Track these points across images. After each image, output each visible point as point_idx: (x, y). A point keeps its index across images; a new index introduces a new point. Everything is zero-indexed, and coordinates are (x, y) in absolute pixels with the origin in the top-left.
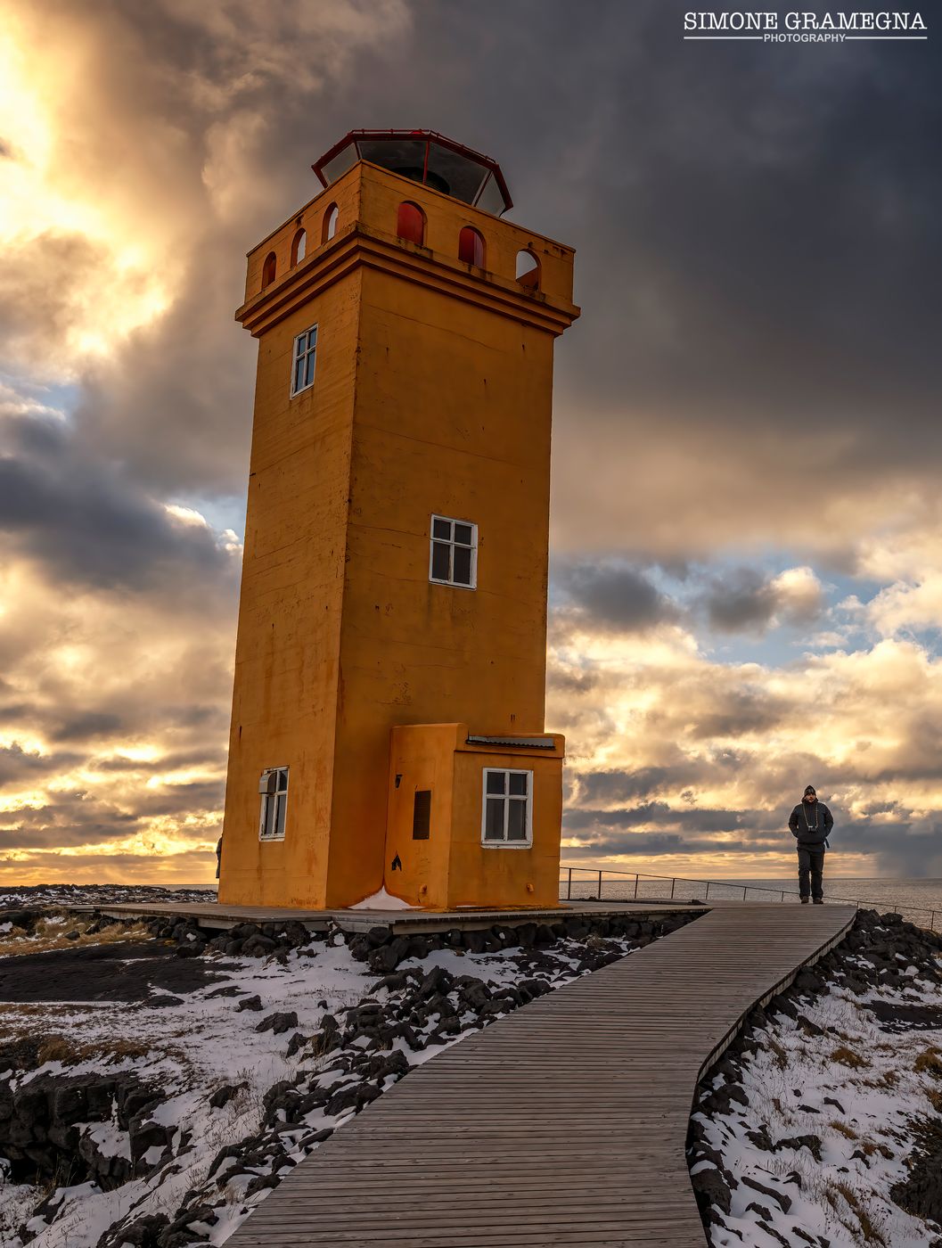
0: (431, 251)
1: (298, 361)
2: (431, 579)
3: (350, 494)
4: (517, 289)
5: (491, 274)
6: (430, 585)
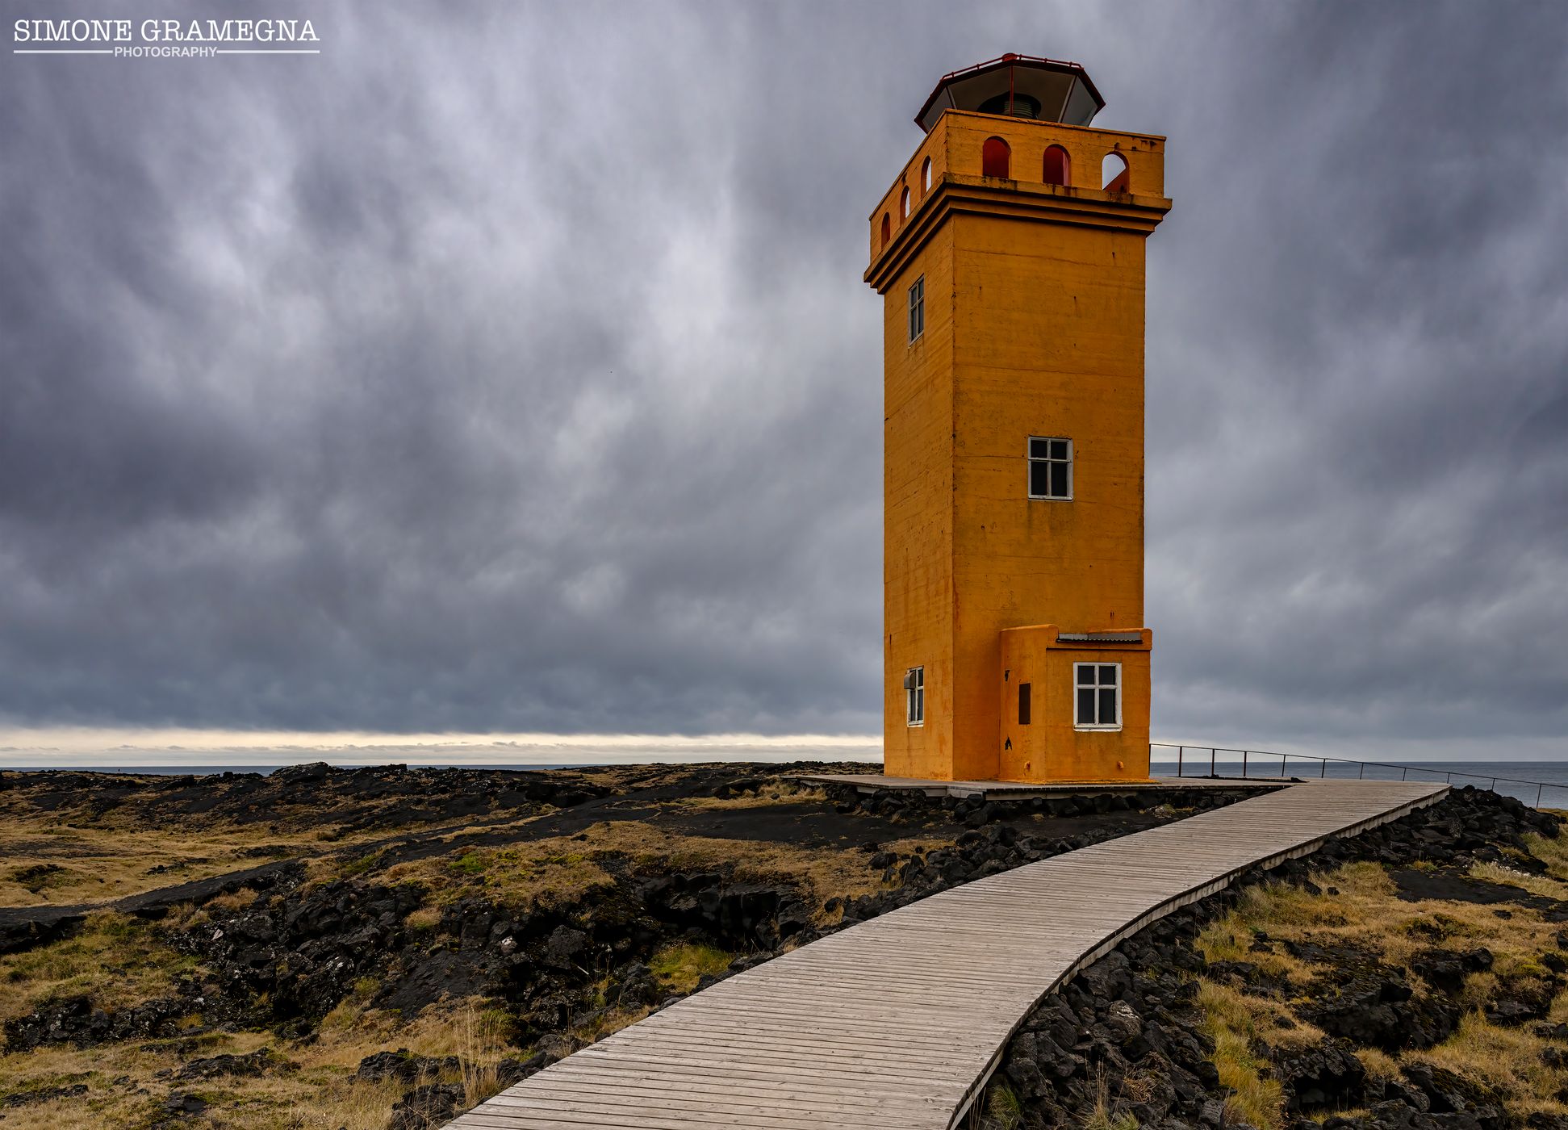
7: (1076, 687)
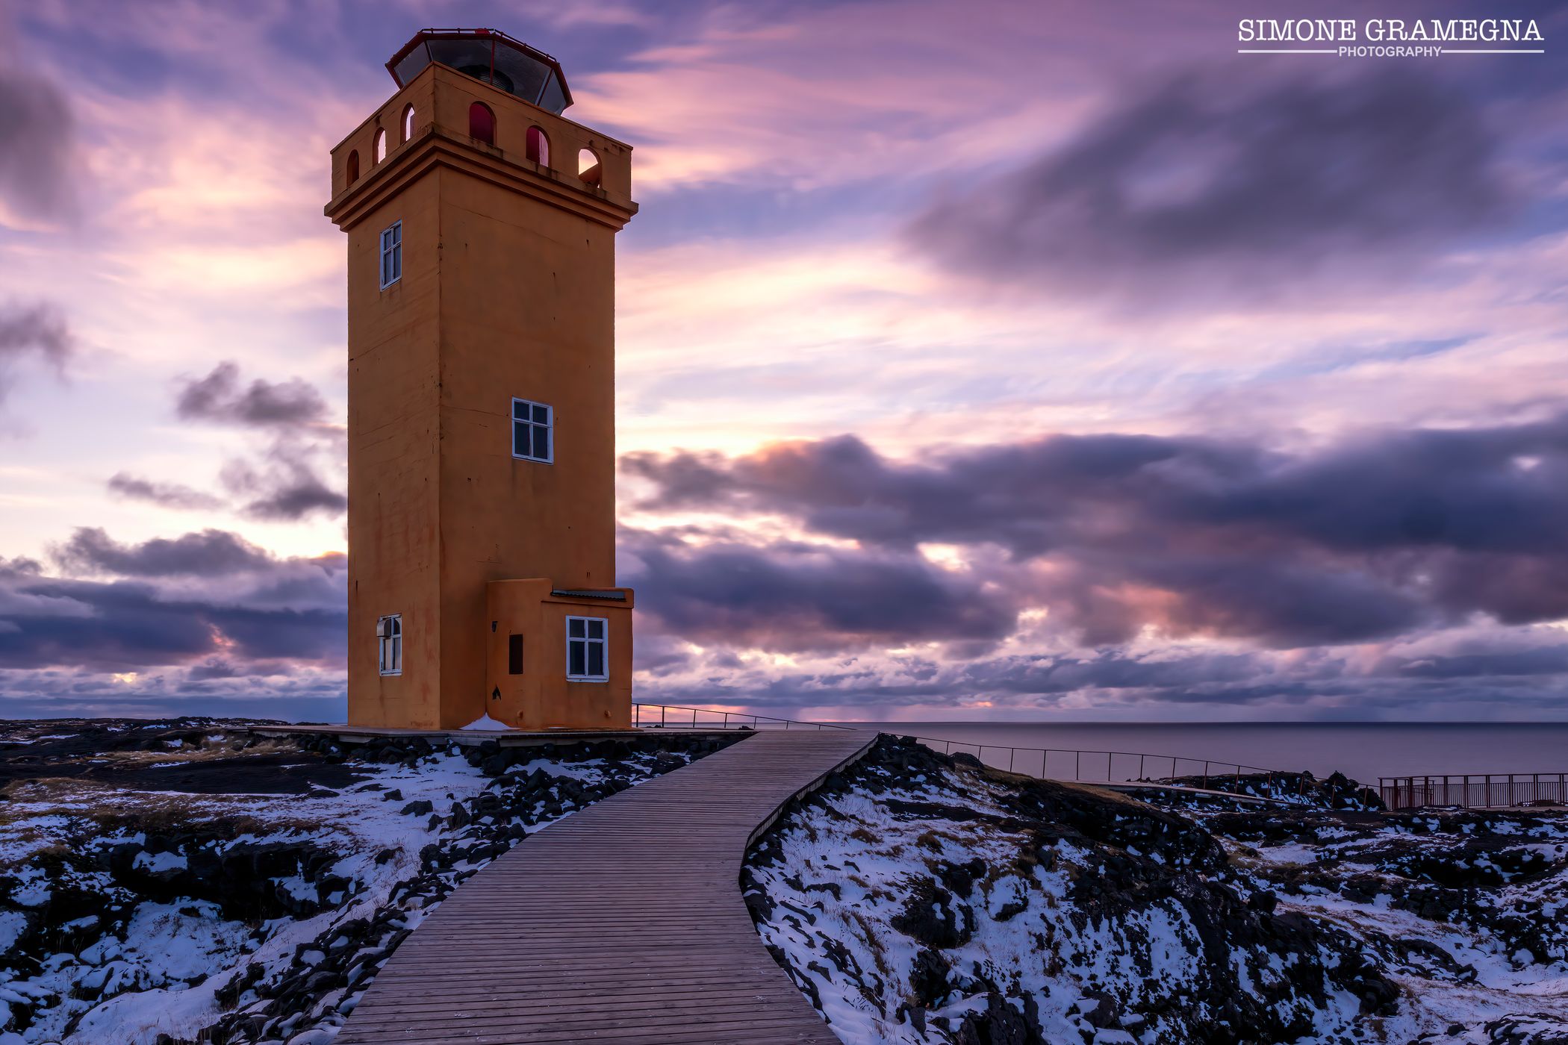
0: (501, 151)
1: (385, 255)
2: (514, 455)
3: (441, 379)
4: (580, 186)
5: (556, 172)
6: (514, 460)
7: (569, 639)
